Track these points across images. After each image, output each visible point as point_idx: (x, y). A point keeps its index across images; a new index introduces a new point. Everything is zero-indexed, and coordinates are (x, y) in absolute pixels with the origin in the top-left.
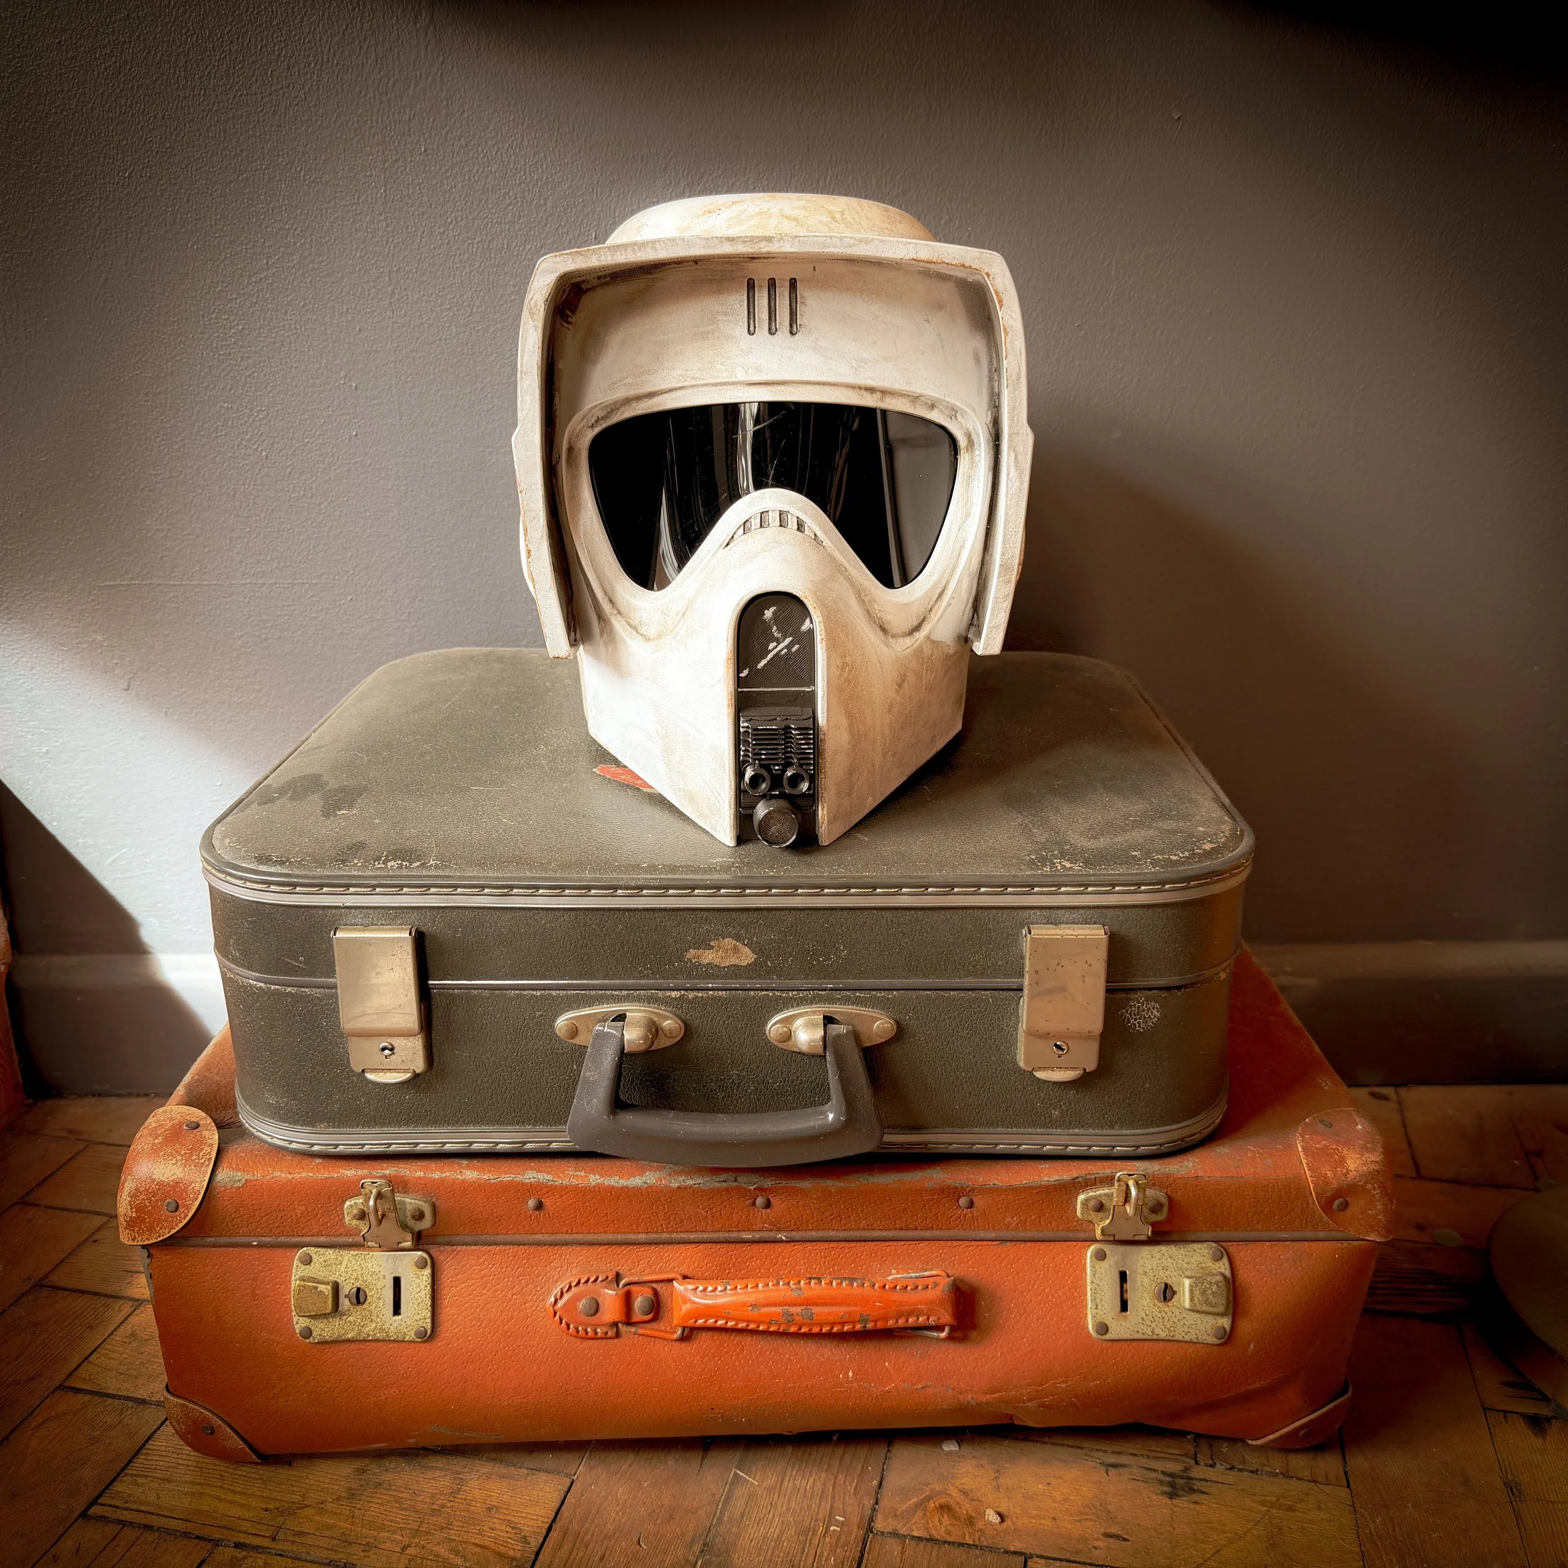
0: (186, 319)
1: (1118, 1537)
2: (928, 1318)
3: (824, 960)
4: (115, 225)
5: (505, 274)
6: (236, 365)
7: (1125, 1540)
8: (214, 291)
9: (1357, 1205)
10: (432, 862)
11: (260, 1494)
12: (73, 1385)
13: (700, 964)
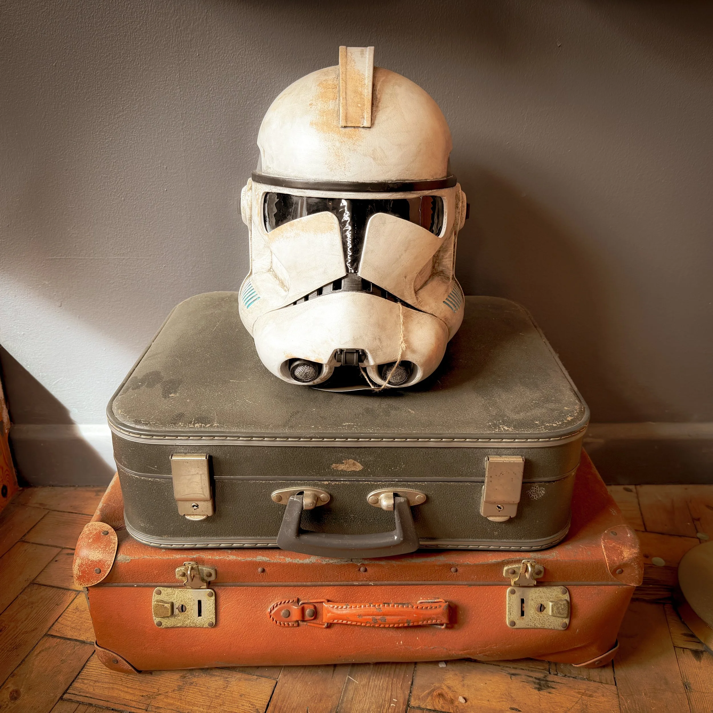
0: (85, 134)
1: (516, 710)
2: (437, 621)
3: (394, 469)
4: (49, 89)
5: (237, 115)
6: (108, 157)
7: (519, 711)
8: (98, 121)
9: (627, 571)
10: (215, 424)
11: (139, 688)
12: (51, 634)
13: (337, 470)
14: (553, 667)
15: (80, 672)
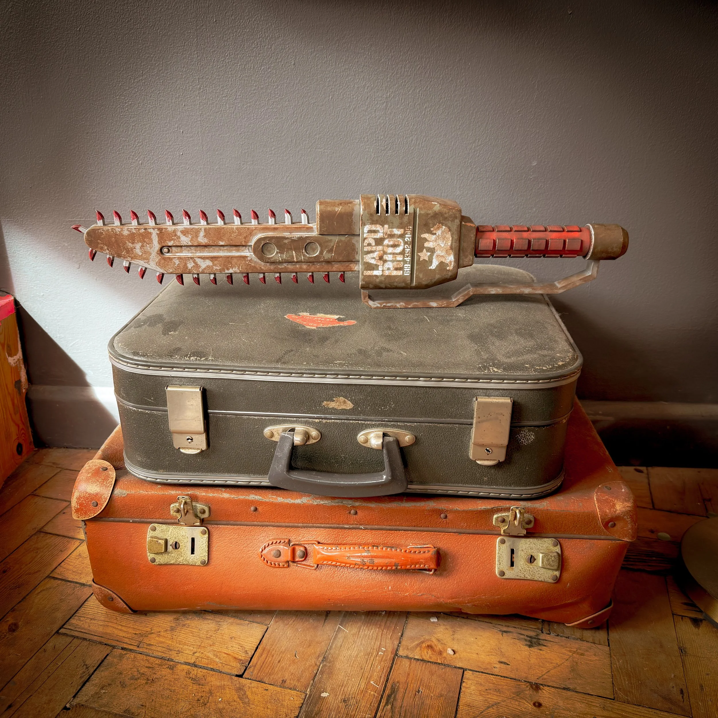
0: (105, 98)
1: (505, 663)
2: (425, 566)
3: (384, 408)
4: (73, 53)
5: (252, 80)
6: (128, 121)
7: (508, 664)
8: (118, 86)
9: (619, 525)
10: (210, 358)
11: (133, 627)
12: (53, 576)
13: (328, 408)
14: (546, 626)
15: (77, 610)
